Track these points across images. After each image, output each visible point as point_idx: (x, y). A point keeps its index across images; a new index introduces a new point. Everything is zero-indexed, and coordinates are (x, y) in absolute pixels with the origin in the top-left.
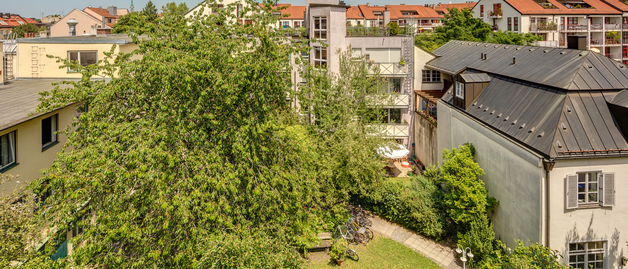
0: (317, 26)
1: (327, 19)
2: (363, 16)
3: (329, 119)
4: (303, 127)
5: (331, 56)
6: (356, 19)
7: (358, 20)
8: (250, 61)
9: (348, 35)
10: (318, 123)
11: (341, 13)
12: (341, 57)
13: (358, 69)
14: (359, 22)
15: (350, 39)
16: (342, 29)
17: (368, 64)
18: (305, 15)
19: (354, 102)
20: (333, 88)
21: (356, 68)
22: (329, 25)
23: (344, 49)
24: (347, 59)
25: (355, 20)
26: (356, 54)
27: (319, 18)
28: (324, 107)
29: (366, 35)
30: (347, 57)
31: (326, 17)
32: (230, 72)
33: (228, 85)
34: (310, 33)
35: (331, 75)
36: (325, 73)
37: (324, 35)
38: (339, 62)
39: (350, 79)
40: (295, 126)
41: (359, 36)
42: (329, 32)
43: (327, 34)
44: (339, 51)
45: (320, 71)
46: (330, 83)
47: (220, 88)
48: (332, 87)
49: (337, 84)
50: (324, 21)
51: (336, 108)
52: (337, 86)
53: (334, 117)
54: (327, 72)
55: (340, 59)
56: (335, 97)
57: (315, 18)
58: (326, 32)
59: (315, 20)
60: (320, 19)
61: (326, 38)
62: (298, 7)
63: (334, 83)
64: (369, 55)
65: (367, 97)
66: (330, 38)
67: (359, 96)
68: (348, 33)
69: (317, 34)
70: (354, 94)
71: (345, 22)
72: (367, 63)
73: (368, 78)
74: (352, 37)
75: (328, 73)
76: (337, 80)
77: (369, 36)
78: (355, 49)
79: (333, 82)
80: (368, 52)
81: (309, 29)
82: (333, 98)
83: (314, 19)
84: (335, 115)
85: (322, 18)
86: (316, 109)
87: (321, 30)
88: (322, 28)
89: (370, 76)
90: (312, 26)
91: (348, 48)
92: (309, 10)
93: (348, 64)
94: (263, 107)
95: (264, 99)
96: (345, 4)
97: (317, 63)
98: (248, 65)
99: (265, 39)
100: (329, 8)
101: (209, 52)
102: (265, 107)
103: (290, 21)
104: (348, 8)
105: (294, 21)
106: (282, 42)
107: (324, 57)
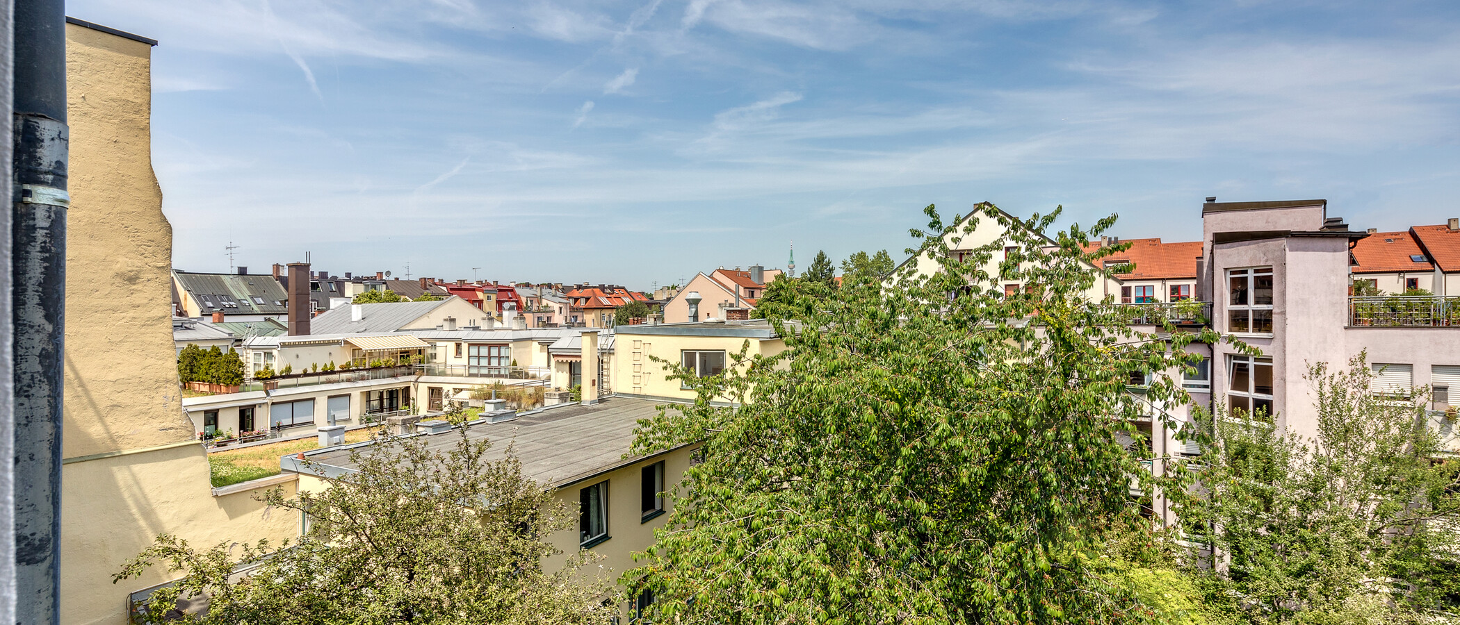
0: (1241, 297)
1: (1275, 274)
2: (1432, 261)
3: (1278, 572)
4: (1185, 577)
5: (1289, 386)
6: (1399, 272)
7: (1408, 276)
8: (1022, 385)
9: (1356, 321)
10: (1237, 576)
11: (1328, 255)
12: (1327, 389)
13: (1395, 431)
14: (1412, 283)
15: (1363, 337)
16: (1333, 304)
17: (1439, 419)
18: (1200, 266)
19: (1377, 532)
20: (1294, 480)
21: (1387, 427)
22: (1283, 294)
23: (1338, 364)
24: (1348, 396)
25: (1395, 277)
26: (1383, 383)
27: (1246, 272)
28: (1262, 531)
29: (1435, 323)
30: (1350, 390)
31: (1270, 270)
32: (970, 408)
33: (962, 438)
34: (1216, 315)
35: (1287, 440)
36: (1266, 435)
37: (1264, 322)
38: (1317, 403)
39: (1362, 459)
40: (1158, 571)
41: (1407, 323)
42: (1284, 313)
43: (1275, 318)
44: (1319, 370)
45: (1247, 427)
46: (1284, 464)
47: (945, 444)
48: (1290, 476)
49: (1309, 471)
50: (1264, 283)
51: (1303, 540)
52: (1307, 476)
53: (1294, 569)
54: (1270, 431)
55: (1321, 395)
56: (1302, 507)
57: (1232, 273)
58: (1270, 312)
59: (1233, 280)
60: (1251, 276)
61: (1269, 330)
62: (1183, 244)
63: (1299, 467)
64: (1445, 389)
65: (1434, 526)
66: (1284, 330)
67: (1398, 516)
68: (1356, 315)
69: (1239, 321)
70: (1379, 506)
71: (1346, 283)
72: (1436, 414)
73: (1440, 462)
74: (1371, 327)
75: (1277, 434)
76: (1309, 458)
77: (1448, 326)
78: (1381, 367)
79: (1296, 464)
80: (1441, 379)
81: (1212, 306)
82: (1293, 511)
83: (1229, 276)
84: (1299, 561)
85: (1256, 271)
86: (1229, 536)
87: (1251, 306)
88: (1257, 302)
89: (1446, 456)
90: (1221, 295)
91: (1352, 363)
92: (1212, 253)
93: (1356, 412)
94: (1053, 503)
95: (1055, 484)
96: (1346, 226)
97: (1238, 404)
98: (1016, 393)
99: (1059, 331)
100: (1284, 242)
101: (919, 358)
102: (1056, 505)
103: (1158, 285)
104: (1355, 238)
105: (1169, 283)
106: (1114, 340)
107: (1265, 387)
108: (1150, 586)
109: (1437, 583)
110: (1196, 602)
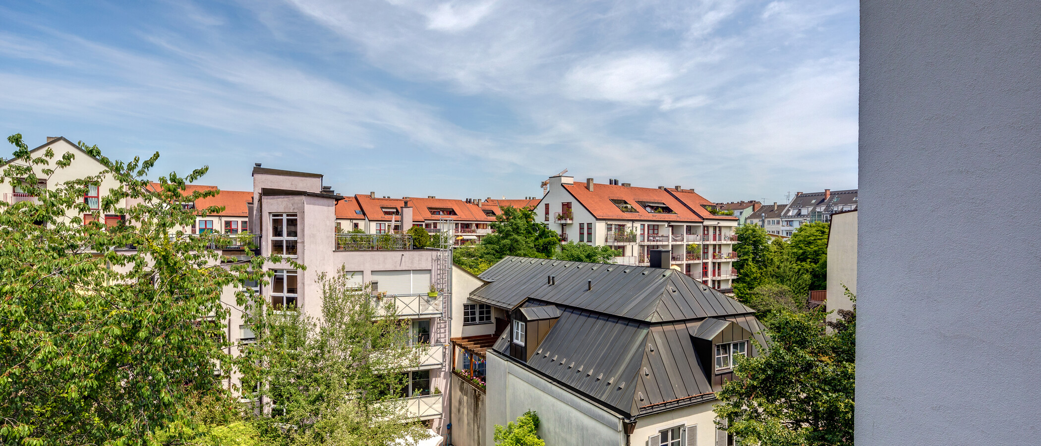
0: (277, 232)
1: (298, 218)
2: (364, 214)
3: (303, 403)
4: (248, 424)
5: (306, 287)
6: (351, 219)
7: (355, 221)
8: (128, 303)
9: (338, 248)
10: (277, 412)
11: (325, 208)
12: (327, 287)
13: (357, 308)
14: (356, 225)
15: (343, 256)
16: (328, 237)
17: (375, 299)
18: (251, 210)
19: (350, 366)
20: (310, 345)
21: (354, 307)
22: (303, 230)
23: (332, 274)
24: (337, 292)
25: (349, 221)
26: (354, 282)
27: (282, 215)
28: (292, 381)
29: (371, 249)
30: (338, 287)
31: (296, 215)
32: (77, 328)
33: (70, 358)
34: (264, 243)
35: (306, 321)
36: (295, 319)
37: (292, 248)
38: (322, 297)
39: (344, 327)
40: (232, 425)
41: (359, 249)
42: (303, 242)
43: (299, 246)
44: (322, 277)
45: (285, 316)
46: (305, 336)
47: (49, 366)
48: (307, 343)
49: (319, 338)
50: (292, 223)
51: (316, 380)
52: (317, 341)
53: (311, 399)
54: (298, 316)
55: (324, 291)
56: (314, 360)
57: (274, 216)
58: (296, 242)
59: (274, 220)
60: (285, 218)
61: (295, 253)
62: (234, 192)
63: (313, 336)
64: (377, 283)
65: (373, 357)
66: (304, 254)
67: (359, 356)
68: (338, 244)
69: (277, 247)
70: (351, 352)
71: (334, 225)
72: (374, 297)
73: (376, 322)
74: (345, 251)
75: (301, 318)
76: (318, 330)
77: (377, 250)
78: (353, 273)
79: (310, 335)
80: (375, 278)
81: (261, 237)
82: (309, 364)
83: (272, 218)
84: (314, 391)
85: (288, 215)
86: (274, 388)
87: (285, 238)
88: (288, 236)
89: (378, 319)
90: (267, 230)
91: (339, 272)
92: (260, 200)
93: (340, 300)
94: (163, 395)
95: (164, 379)
96: (333, 191)
97: (277, 301)
98: (125, 310)
99: (165, 258)
100: (303, 198)
101: (17, 286)
102: (165, 396)
103: (216, 220)
104: (338, 199)
105: (224, 219)
106: (205, 263)
107: (292, 290)
108: (226, 437)
109: (375, 387)
110: (256, 438)
